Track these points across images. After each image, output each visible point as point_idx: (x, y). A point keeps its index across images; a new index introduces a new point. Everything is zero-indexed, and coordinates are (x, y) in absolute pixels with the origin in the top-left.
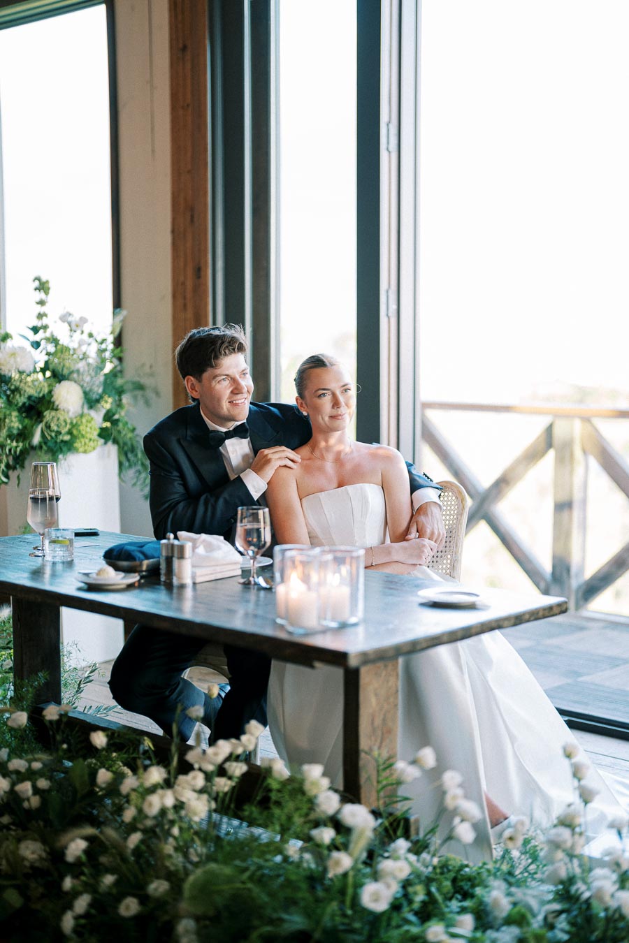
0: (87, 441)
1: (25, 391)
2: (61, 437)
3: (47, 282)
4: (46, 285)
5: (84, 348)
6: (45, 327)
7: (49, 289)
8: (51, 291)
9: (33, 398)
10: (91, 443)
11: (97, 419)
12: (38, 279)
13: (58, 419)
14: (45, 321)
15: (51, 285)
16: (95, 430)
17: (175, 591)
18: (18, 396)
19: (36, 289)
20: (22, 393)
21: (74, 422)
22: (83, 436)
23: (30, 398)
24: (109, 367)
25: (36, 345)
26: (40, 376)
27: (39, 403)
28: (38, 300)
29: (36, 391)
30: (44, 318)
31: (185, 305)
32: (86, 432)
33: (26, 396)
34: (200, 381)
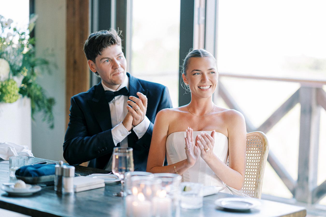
0: (11, 96)
5: (10, 38)
10: (14, 98)
11: (18, 81)
16: (17, 89)
17: (63, 197)
21: (4, 84)
22: (9, 93)
24: (26, 50)
31: (74, 13)
32: (11, 90)
34: (95, 62)
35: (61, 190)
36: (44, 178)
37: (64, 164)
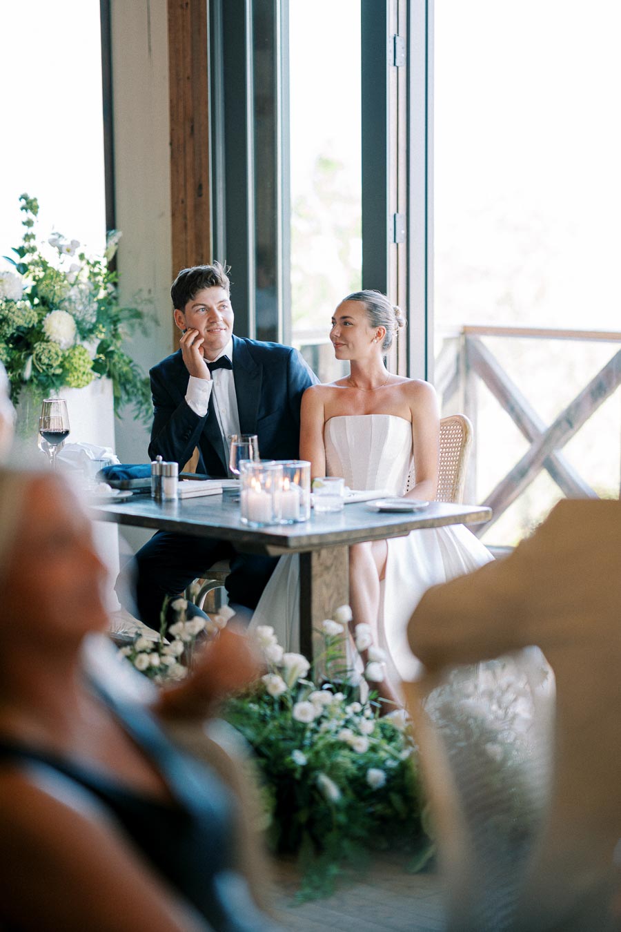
0: (80, 375)
1: (14, 321)
2: (52, 371)
3: (35, 200)
4: (34, 203)
5: (75, 273)
6: (33, 250)
7: (38, 207)
8: (40, 210)
9: (22, 329)
10: (85, 377)
11: (90, 349)
12: (24, 197)
13: (50, 351)
14: (32, 243)
15: (39, 203)
16: (88, 363)
18: (5, 327)
19: (22, 209)
20: (10, 323)
21: (67, 354)
22: (76, 369)
23: (18, 328)
24: (102, 294)
25: (23, 269)
26: (28, 303)
27: (28, 333)
28: (25, 220)
29: (25, 322)
30: (32, 240)
31: (186, 226)
32: (79, 366)
33: (15, 327)
34: (184, 313)
35: (161, 496)
36: (136, 482)
37: (163, 460)
